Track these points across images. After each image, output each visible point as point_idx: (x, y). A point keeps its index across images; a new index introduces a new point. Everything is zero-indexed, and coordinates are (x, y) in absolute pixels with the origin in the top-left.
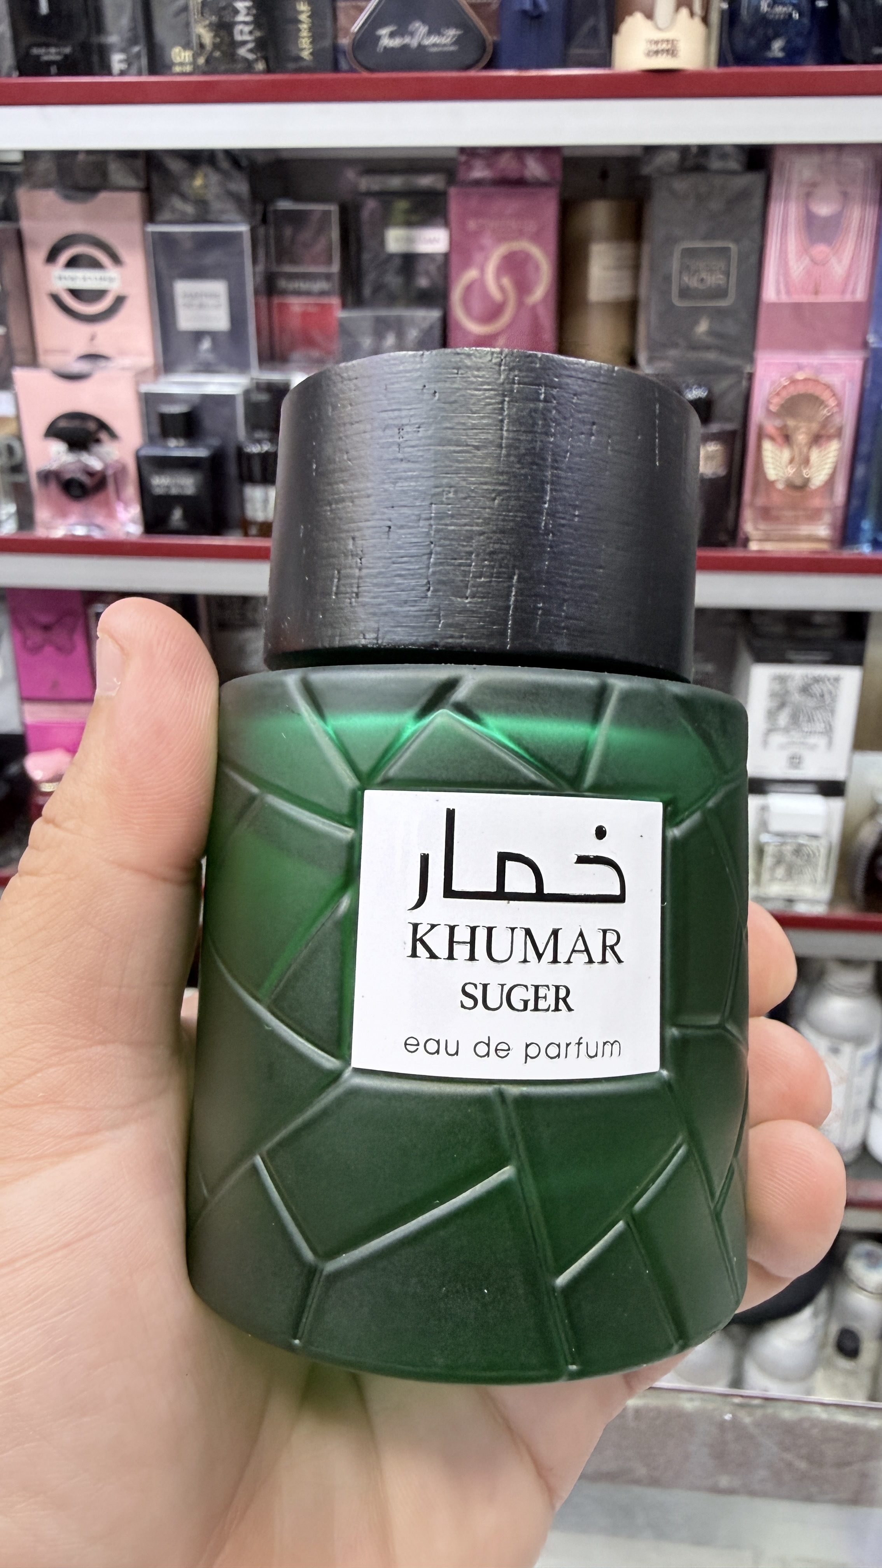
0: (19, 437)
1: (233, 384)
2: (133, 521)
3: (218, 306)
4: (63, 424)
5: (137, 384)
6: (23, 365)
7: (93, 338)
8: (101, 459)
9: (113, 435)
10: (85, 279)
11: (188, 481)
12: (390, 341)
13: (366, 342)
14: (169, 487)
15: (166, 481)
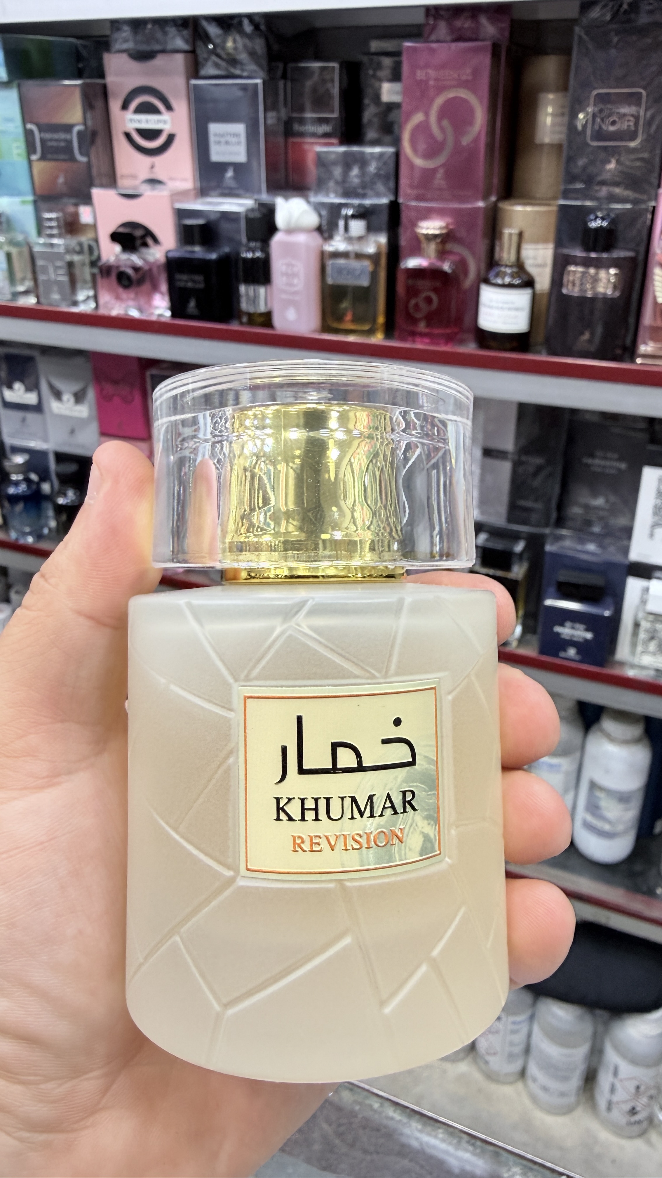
0: (96, 240)
1: (241, 205)
2: (164, 307)
3: (239, 143)
4: (121, 230)
5: (172, 202)
6: (102, 186)
7: (152, 167)
8: (144, 258)
9: (156, 241)
10: (149, 122)
11: (200, 278)
12: (355, 171)
13: (337, 172)
14: (186, 281)
15: (185, 277)
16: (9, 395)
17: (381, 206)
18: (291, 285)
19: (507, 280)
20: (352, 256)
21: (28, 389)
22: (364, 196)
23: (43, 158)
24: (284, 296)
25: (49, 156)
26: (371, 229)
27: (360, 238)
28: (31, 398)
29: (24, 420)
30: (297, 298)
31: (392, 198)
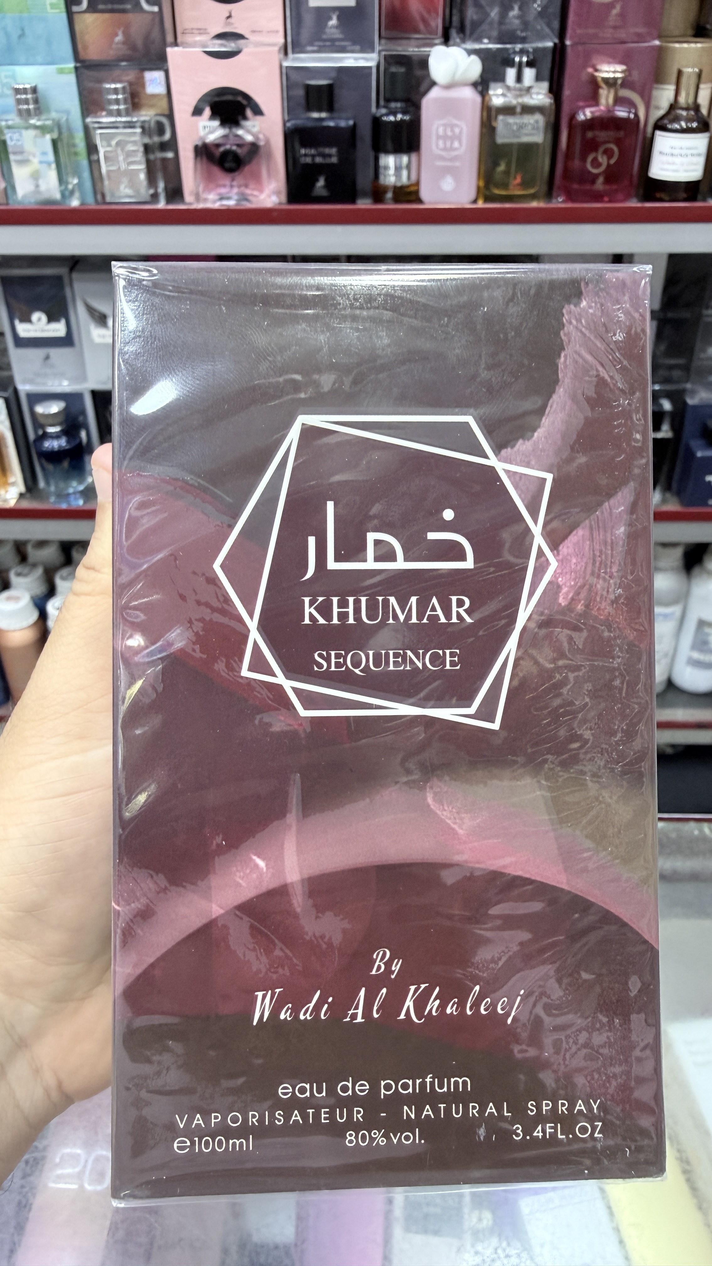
0: (170, 116)
1: (367, 59)
2: (278, 193)
4: (215, 98)
5: (279, 60)
6: (175, 44)
7: (229, 17)
8: (249, 132)
9: (258, 110)
11: (334, 151)
12: (515, 12)
13: (494, 13)
14: (313, 156)
15: (313, 151)
16: (24, 330)
17: (545, 49)
18: (452, 149)
19: (683, 124)
20: (519, 110)
21: (52, 318)
22: (523, 40)
23: (92, 8)
24: (440, 163)
25: (101, 7)
26: (538, 78)
27: (529, 89)
28: (58, 329)
29: (47, 358)
30: (457, 164)
31: (557, 41)
